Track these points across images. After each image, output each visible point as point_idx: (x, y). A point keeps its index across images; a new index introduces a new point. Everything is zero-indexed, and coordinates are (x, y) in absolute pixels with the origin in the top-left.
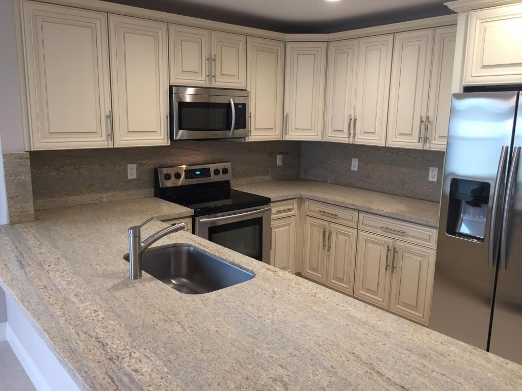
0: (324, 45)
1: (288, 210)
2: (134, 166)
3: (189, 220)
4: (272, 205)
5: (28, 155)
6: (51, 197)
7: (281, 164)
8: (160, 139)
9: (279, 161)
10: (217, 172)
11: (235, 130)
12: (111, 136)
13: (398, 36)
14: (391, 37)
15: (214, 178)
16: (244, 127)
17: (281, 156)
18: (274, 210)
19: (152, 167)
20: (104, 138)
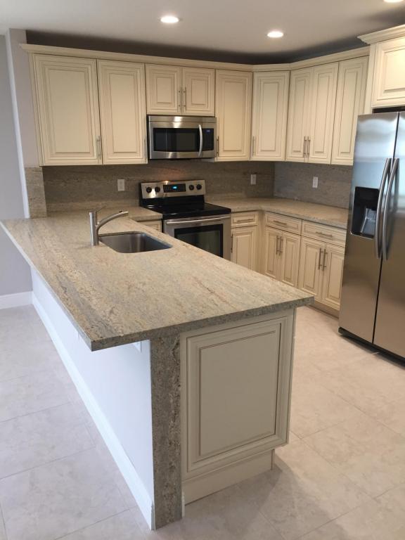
0: (287, 74)
1: (249, 221)
2: (123, 181)
3: (160, 222)
4: (232, 215)
5: (41, 169)
6: (61, 202)
7: (255, 183)
8: (139, 158)
9: (253, 179)
10: (192, 188)
11: (204, 152)
12: (101, 155)
13: (342, 64)
14: (337, 64)
15: (189, 193)
16: (212, 148)
17: (255, 176)
18: (236, 219)
19: (137, 182)
20: (95, 157)
